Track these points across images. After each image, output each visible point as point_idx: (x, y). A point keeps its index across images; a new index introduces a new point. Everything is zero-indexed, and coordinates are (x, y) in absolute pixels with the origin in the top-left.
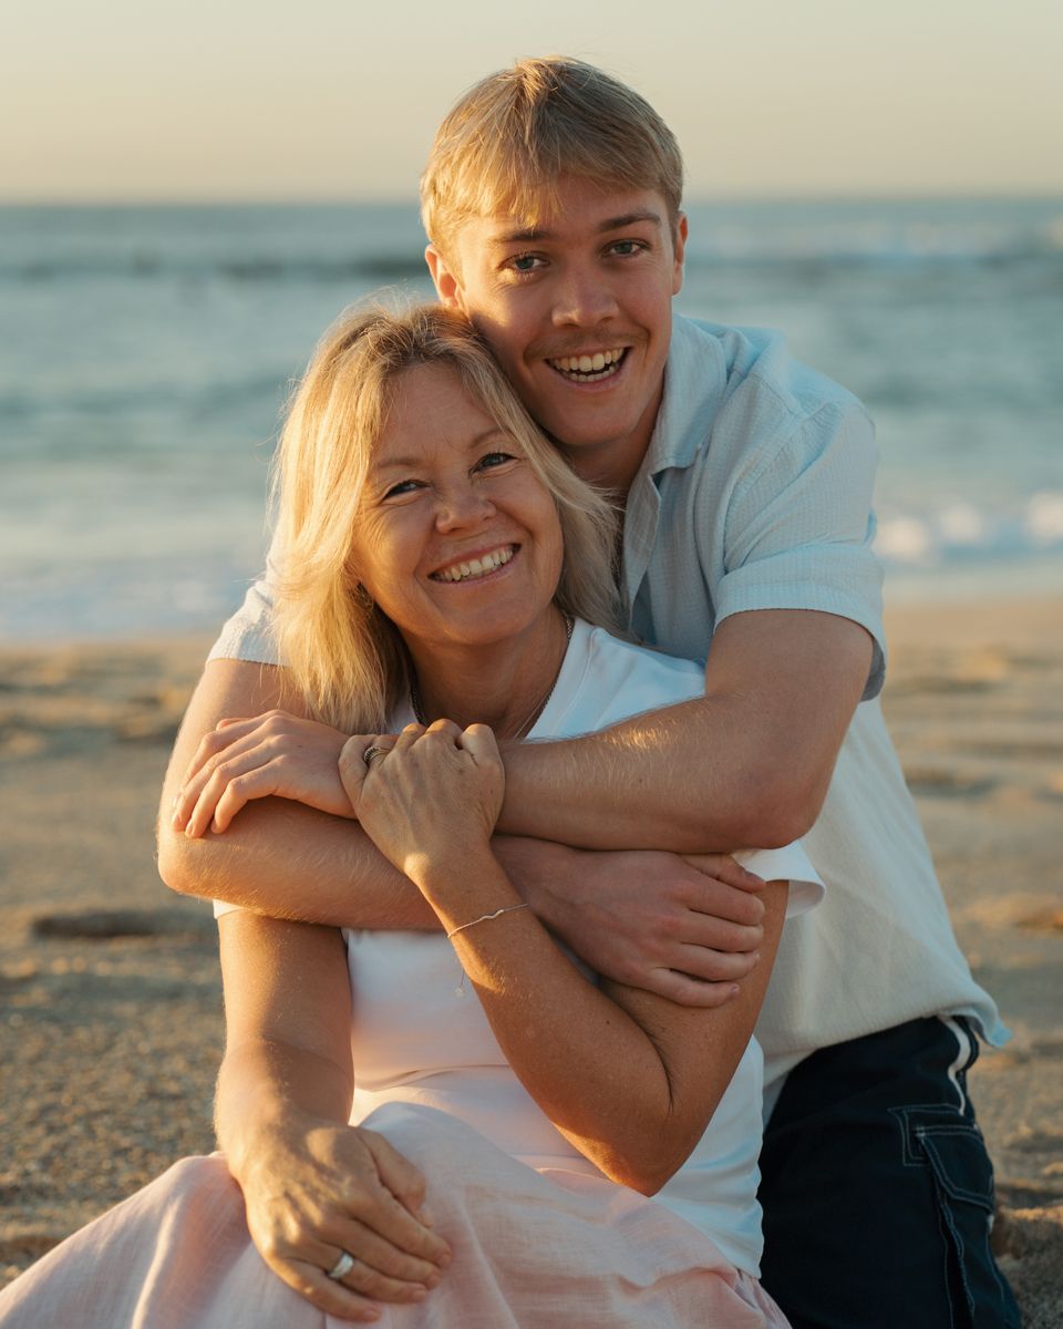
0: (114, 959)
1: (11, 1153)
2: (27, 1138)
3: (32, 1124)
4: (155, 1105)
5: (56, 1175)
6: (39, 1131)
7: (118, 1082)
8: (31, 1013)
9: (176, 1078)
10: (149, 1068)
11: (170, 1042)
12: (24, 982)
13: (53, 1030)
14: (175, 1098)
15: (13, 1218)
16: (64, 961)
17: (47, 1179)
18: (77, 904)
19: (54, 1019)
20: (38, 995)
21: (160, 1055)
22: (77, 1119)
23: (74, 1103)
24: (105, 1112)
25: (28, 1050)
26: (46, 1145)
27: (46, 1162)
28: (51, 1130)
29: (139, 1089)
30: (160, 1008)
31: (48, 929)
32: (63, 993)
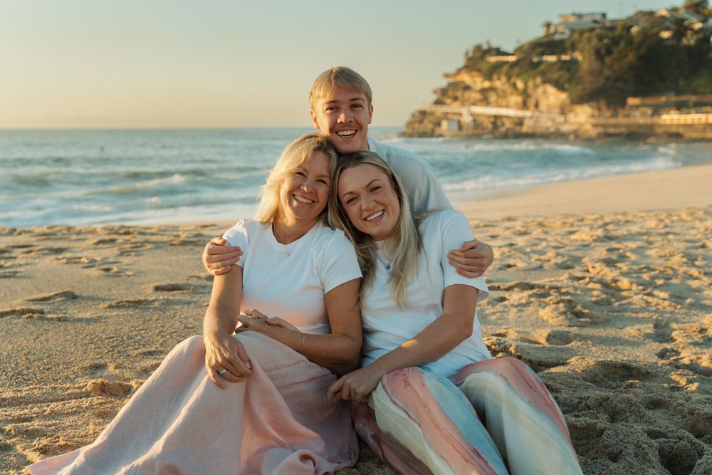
0: (174, 296)
1: (153, 343)
2: (156, 339)
3: (157, 336)
4: (187, 330)
5: (164, 348)
6: (159, 337)
7: (177, 325)
8: (155, 309)
9: (190, 323)
10: (184, 321)
11: (189, 315)
12: (153, 301)
13: (161, 313)
14: (191, 328)
15: (154, 359)
16: (162, 296)
17: (162, 349)
18: (164, 283)
19: (161, 310)
20: (156, 304)
21: (186, 318)
22: (168, 334)
23: (167, 330)
24: (174, 332)
25: (155, 318)
26: (161, 341)
27: (161, 345)
28: (162, 337)
29: (183, 326)
30: (186, 306)
31: (157, 289)
32: (163, 304)
